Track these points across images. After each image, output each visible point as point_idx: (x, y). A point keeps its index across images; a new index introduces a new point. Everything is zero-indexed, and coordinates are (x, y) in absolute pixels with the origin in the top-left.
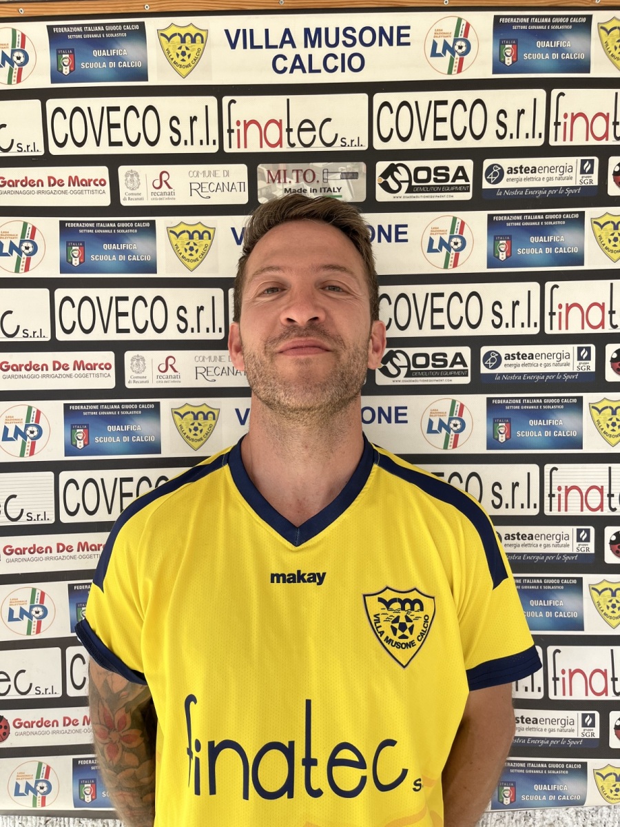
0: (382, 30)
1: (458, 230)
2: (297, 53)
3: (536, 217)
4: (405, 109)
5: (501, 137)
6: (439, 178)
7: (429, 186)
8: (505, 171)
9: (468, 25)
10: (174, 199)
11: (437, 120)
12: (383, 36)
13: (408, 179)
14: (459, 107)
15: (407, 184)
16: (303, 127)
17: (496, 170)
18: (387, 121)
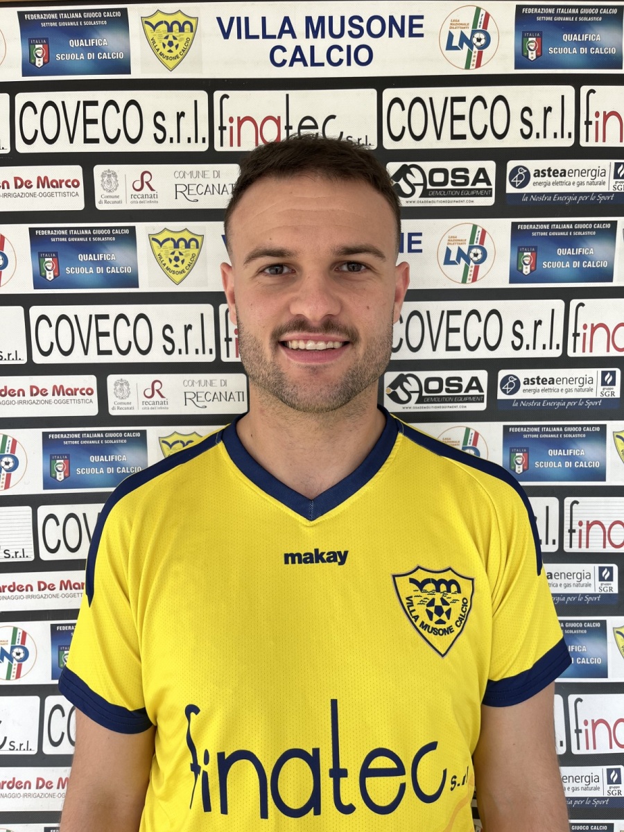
0: (392, 19)
1: (479, 240)
2: (298, 45)
3: (564, 227)
4: (418, 105)
5: (526, 137)
6: (458, 181)
7: (446, 190)
8: (532, 173)
9: (487, 16)
10: (157, 202)
11: (454, 118)
12: (395, 26)
13: (422, 182)
14: (479, 104)
15: (422, 187)
16: (304, 124)
17: (522, 173)
18: (398, 118)
